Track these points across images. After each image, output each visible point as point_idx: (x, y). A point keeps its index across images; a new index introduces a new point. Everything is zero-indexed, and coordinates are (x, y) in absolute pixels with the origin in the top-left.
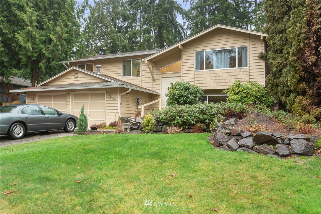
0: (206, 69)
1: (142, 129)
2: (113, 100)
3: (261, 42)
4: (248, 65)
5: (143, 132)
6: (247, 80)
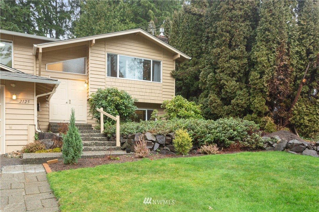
0: (119, 77)
1: (158, 150)
2: (22, 103)
3: (172, 60)
4: (161, 81)
5: (160, 153)
6: (161, 95)
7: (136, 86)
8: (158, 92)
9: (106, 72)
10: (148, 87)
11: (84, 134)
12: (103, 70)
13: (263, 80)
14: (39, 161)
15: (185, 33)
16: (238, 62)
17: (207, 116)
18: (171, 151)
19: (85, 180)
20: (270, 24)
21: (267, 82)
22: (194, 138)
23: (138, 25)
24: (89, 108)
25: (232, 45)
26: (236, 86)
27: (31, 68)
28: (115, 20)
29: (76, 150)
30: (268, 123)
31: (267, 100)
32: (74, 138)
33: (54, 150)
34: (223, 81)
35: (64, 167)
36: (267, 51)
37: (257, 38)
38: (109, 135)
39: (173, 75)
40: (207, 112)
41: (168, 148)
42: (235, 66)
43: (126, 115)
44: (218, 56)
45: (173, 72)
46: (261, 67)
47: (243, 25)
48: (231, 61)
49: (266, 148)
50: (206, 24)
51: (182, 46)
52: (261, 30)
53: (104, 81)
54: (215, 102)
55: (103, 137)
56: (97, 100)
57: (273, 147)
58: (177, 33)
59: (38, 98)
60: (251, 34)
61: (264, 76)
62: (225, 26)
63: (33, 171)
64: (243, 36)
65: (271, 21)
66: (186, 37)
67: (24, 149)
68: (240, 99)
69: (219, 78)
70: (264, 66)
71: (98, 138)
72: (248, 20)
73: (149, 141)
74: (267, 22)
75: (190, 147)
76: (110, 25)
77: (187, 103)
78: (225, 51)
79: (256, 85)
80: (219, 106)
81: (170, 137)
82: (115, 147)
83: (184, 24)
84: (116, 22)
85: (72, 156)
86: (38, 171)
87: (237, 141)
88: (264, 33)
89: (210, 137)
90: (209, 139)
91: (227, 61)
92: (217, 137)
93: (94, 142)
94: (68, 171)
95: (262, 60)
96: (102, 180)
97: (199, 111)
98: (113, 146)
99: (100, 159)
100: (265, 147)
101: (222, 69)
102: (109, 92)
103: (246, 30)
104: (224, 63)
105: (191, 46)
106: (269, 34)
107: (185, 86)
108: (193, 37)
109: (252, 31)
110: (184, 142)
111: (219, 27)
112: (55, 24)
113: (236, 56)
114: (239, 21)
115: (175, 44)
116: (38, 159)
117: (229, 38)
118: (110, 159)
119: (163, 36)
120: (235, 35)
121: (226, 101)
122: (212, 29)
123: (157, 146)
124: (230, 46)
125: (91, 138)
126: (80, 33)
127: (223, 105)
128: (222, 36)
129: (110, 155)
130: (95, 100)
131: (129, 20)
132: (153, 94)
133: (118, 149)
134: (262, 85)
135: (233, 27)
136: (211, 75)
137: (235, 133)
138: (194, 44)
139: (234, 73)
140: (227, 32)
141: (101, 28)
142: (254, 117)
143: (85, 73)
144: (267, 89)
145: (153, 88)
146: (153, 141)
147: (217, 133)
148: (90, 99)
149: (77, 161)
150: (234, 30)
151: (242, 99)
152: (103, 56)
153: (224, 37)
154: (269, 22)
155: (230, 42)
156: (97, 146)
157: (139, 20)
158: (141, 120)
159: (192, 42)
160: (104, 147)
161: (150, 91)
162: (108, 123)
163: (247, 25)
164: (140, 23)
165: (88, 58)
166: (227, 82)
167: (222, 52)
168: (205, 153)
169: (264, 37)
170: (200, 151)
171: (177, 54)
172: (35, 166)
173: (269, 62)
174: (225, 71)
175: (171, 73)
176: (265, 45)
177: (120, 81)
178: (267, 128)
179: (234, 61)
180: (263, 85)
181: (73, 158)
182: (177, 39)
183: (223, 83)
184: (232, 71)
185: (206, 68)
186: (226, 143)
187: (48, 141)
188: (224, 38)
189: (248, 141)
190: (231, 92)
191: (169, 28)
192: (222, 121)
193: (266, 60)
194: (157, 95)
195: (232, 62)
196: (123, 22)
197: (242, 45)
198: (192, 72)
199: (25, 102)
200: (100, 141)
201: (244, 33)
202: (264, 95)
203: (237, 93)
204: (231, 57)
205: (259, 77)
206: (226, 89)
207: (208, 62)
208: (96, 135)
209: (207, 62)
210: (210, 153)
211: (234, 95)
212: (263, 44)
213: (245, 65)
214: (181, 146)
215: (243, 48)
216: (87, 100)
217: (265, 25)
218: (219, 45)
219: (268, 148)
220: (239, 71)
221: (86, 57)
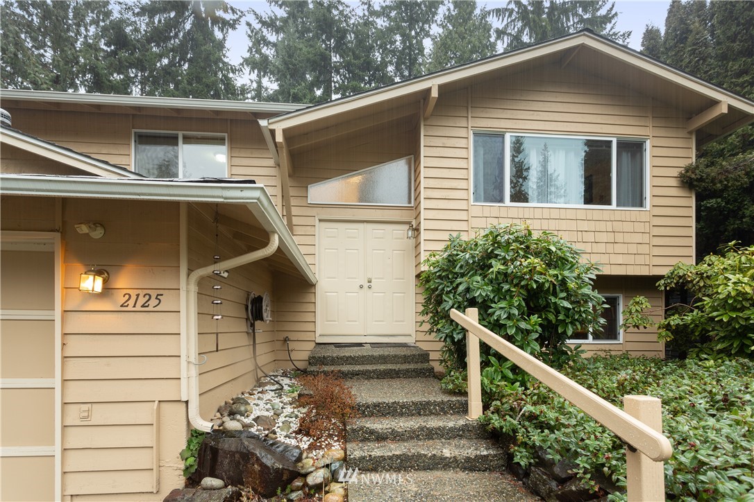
0: (511, 201)
2: (130, 308)
4: (647, 202)
6: (645, 249)
8: (638, 238)
9: (472, 190)
10: (601, 226)
12: (463, 184)
15: (701, 62)
24: (422, 299)
39: (689, 181)
43: (569, 333)
45: (688, 170)
53: (463, 216)
56: (447, 277)
130: (440, 277)
132: (619, 248)
143: (410, 201)
145: (618, 226)
148: (422, 272)
152: (462, 143)
161: (610, 238)
162: (496, 372)
171: (717, 103)
175: (681, 173)
177: (513, 213)
194: (633, 249)
199: (142, 301)
216: (416, 276)
221: (412, 156)
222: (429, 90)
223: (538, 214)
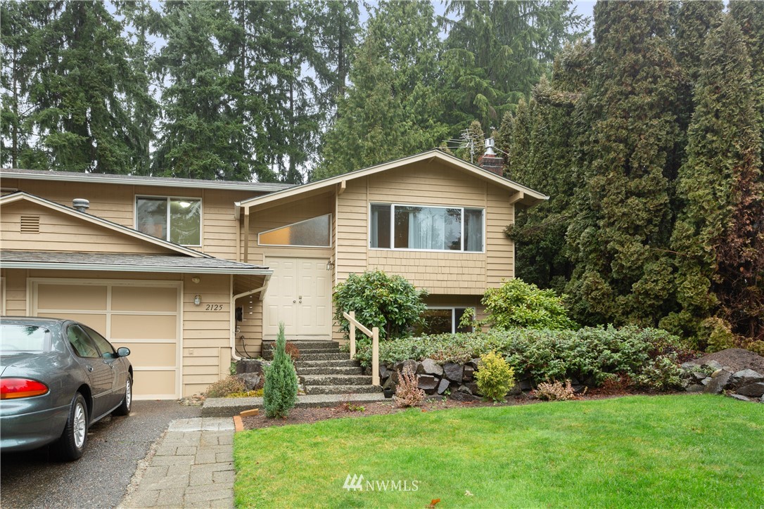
0: (395, 247)
1: (446, 392)
2: (210, 310)
3: (507, 205)
4: (484, 248)
5: (451, 398)
6: (483, 278)
7: (429, 263)
8: (477, 271)
9: (369, 240)
10: (454, 264)
11: (319, 362)
12: (363, 237)
13: (702, 239)
14: (227, 412)
15: (540, 144)
16: (645, 203)
17: (583, 318)
18: (473, 394)
19: (288, 444)
20: (717, 117)
21: (712, 241)
22: (524, 369)
23: (455, 127)
24: (335, 310)
25: (632, 167)
26: (643, 254)
27: (232, 243)
28: (404, 123)
29: (285, 393)
30: (716, 331)
31: (713, 282)
32: (282, 373)
33: (259, 393)
34: (612, 243)
35: (264, 422)
36: (711, 176)
37: (687, 148)
38: (363, 364)
39: (510, 235)
40: (582, 309)
41: (467, 389)
42: (639, 210)
43: (400, 324)
44: (602, 192)
45: (510, 228)
46: (695, 211)
47: (657, 122)
48: (629, 201)
49: (687, 387)
50: (579, 124)
51: (534, 171)
52: (697, 132)
53: (363, 257)
54: (597, 289)
55: (353, 368)
56: (346, 296)
57: (702, 384)
58: (525, 144)
59: (237, 301)
60: (676, 140)
61: (704, 229)
62: (614, 130)
63: (215, 429)
64: (656, 147)
65: (717, 110)
66: (543, 153)
67: (210, 392)
68: (652, 280)
69: (604, 238)
70: (702, 208)
71: (344, 368)
72: (670, 110)
73: (428, 376)
74: (709, 113)
75: (509, 387)
76: (393, 136)
77: (533, 293)
78: (615, 182)
79: (686, 250)
80: (605, 296)
81: (473, 367)
82: (370, 386)
83: (539, 126)
84: (406, 127)
85: (279, 404)
86: (223, 429)
87: (622, 373)
88: (704, 137)
89: (557, 366)
90: (556, 371)
91: (622, 201)
92: (574, 364)
93: (332, 376)
94: (269, 429)
95: (699, 195)
96: (316, 444)
97: (560, 308)
98: (367, 384)
99: (333, 409)
100: (686, 384)
101: (609, 218)
102: (368, 281)
103: (665, 133)
104: (614, 207)
105: (553, 169)
106: (715, 138)
107: (541, 253)
108: (557, 152)
109: (679, 134)
110: (497, 377)
111: (602, 132)
112: (289, 143)
113: (640, 191)
114: (646, 116)
115: (522, 167)
116: (227, 408)
117: (625, 154)
118: (348, 408)
119: (492, 156)
120: (636, 146)
121: (622, 285)
122: (590, 135)
123: (445, 384)
124: (627, 169)
125: (331, 368)
126: (334, 157)
127: (617, 294)
128: (608, 149)
129: (347, 402)
130: (343, 297)
131: (435, 120)
132: (465, 278)
133: (375, 390)
134: (699, 248)
135: (632, 129)
136: (588, 233)
137: (616, 356)
138: (561, 165)
139: (638, 226)
140: (621, 142)
141: (374, 143)
142: (684, 319)
143: (329, 245)
144: (713, 257)
145: (465, 264)
146: (436, 375)
147: (575, 357)
148: (336, 293)
149: (287, 413)
150: (634, 136)
151: (656, 281)
152: (363, 210)
153: (613, 153)
154: (713, 114)
155: (627, 161)
156: (337, 384)
157: (457, 116)
158: (423, 333)
159: (557, 161)
160: (348, 386)
161: (460, 271)
162: (365, 341)
163: (666, 122)
164: (458, 122)
165: (334, 216)
166: (623, 246)
167: (609, 184)
168: (544, 398)
169: (704, 146)
170: (536, 393)
171: (517, 192)
172: (221, 420)
173: (716, 199)
174: (616, 223)
175: (504, 230)
176: (706, 163)
177: (394, 255)
178: (712, 343)
179: (637, 201)
180: (702, 248)
181: (282, 407)
182: (526, 157)
183: (614, 249)
184: (632, 223)
185: (579, 217)
186: (597, 377)
187: (250, 376)
188: (612, 155)
189: (648, 373)
190: (631, 267)
191: (510, 134)
192: (589, 333)
193: (708, 194)
194: (474, 278)
195: (631, 202)
196: (422, 125)
197: (655, 165)
198: (554, 225)
199: (214, 308)
200: (347, 374)
201: (659, 140)
202: (707, 271)
203: (644, 268)
204: (630, 194)
205: (694, 231)
206: (619, 261)
207: (583, 205)
208: (341, 363)
209: (580, 204)
210: (554, 397)
211: (637, 273)
212: (702, 161)
213: (662, 207)
214: (488, 384)
215: (657, 172)
216: (332, 295)
217: (704, 120)
218: (602, 170)
219: (691, 387)
220: (649, 221)
221: (331, 214)
222: (340, 184)
223: (413, 255)
